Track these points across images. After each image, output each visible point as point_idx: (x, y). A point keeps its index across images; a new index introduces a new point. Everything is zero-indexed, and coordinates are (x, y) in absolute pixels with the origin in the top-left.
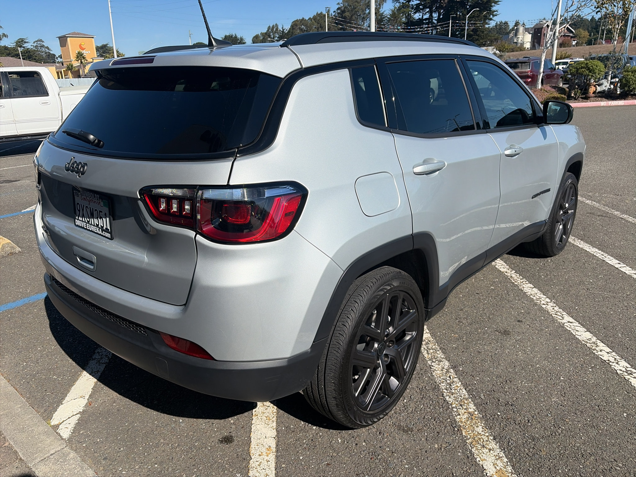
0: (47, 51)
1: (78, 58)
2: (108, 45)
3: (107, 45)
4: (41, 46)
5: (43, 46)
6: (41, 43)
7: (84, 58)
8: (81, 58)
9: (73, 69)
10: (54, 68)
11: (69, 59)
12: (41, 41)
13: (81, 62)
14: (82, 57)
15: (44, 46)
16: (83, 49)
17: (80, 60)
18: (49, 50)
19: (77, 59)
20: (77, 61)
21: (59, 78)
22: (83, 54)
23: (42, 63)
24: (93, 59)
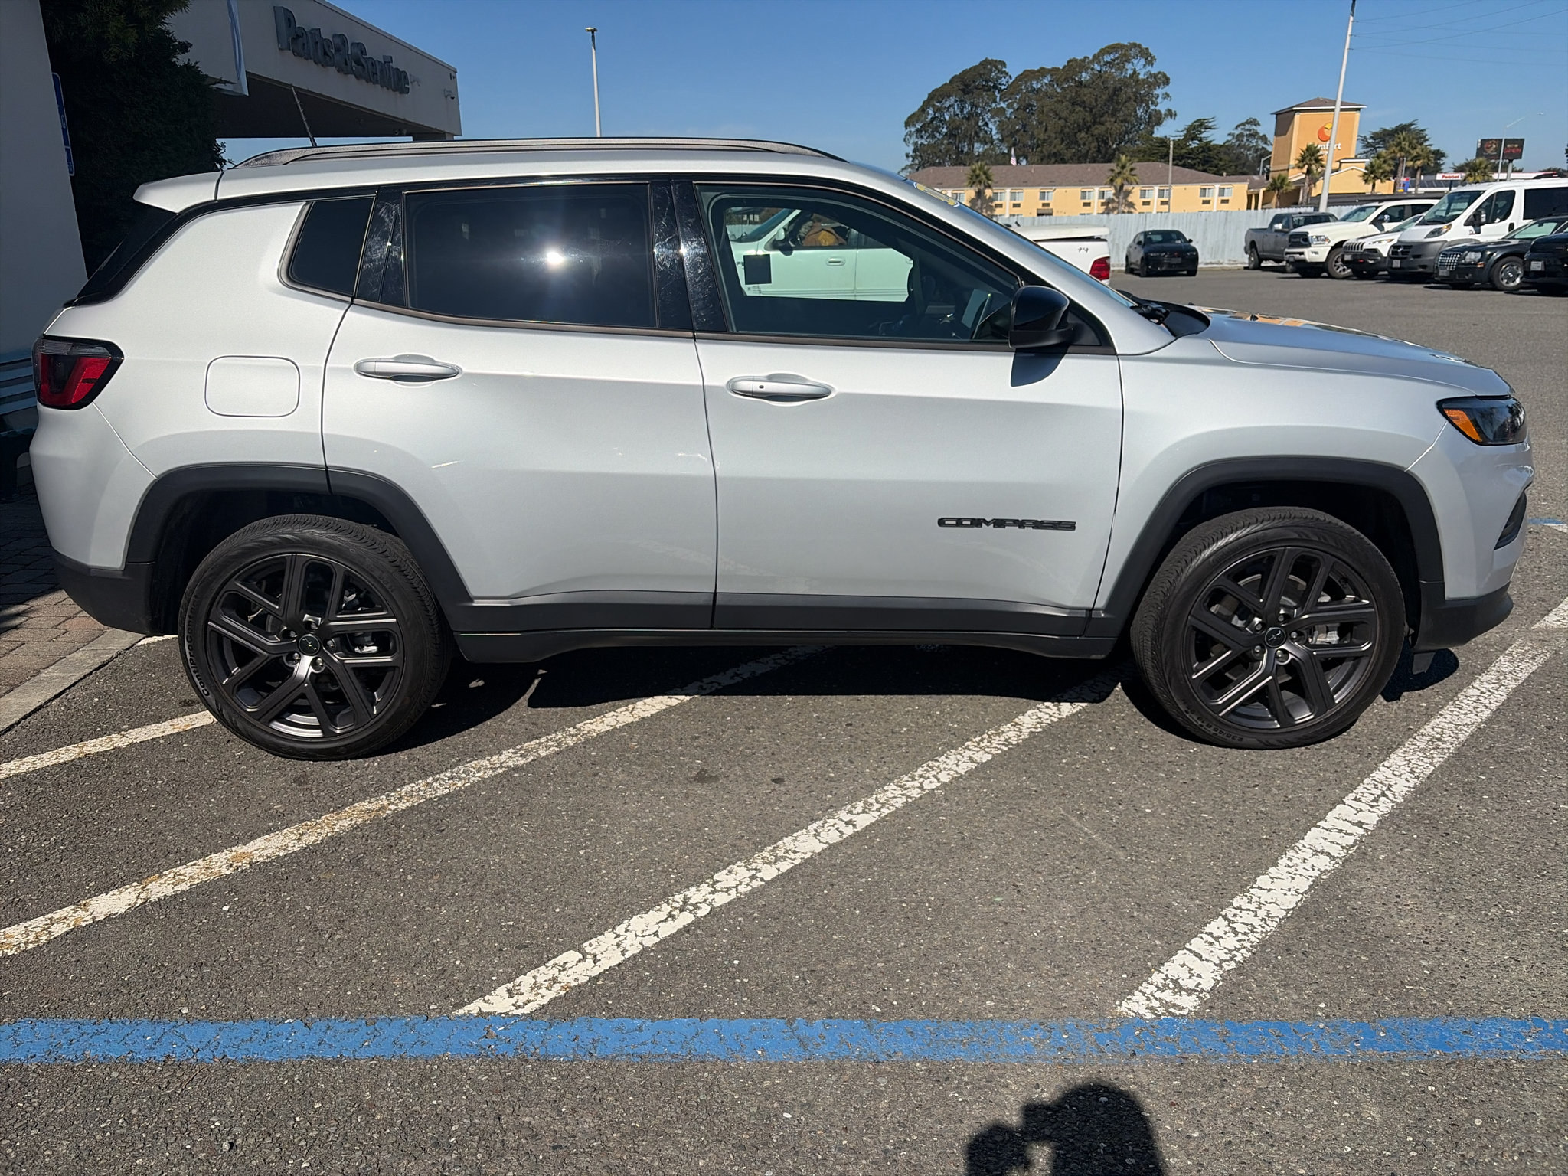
0: (1261, 144)
1: (1303, 161)
2: (1413, 127)
3: (1411, 124)
4: (1250, 135)
5: (1254, 135)
6: (1254, 127)
7: (1317, 161)
8: (1310, 160)
9: (1285, 187)
10: (1245, 185)
11: (1284, 164)
12: (1255, 122)
13: (1309, 172)
14: (1313, 158)
15: (1257, 133)
16: (1324, 138)
17: (1306, 166)
18: (1266, 143)
19: (1301, 165)
20: (1299, 167)
21: (1249, 207)
22: (1318, 151)
23: (1225, 174)
24: (1341, 163)
